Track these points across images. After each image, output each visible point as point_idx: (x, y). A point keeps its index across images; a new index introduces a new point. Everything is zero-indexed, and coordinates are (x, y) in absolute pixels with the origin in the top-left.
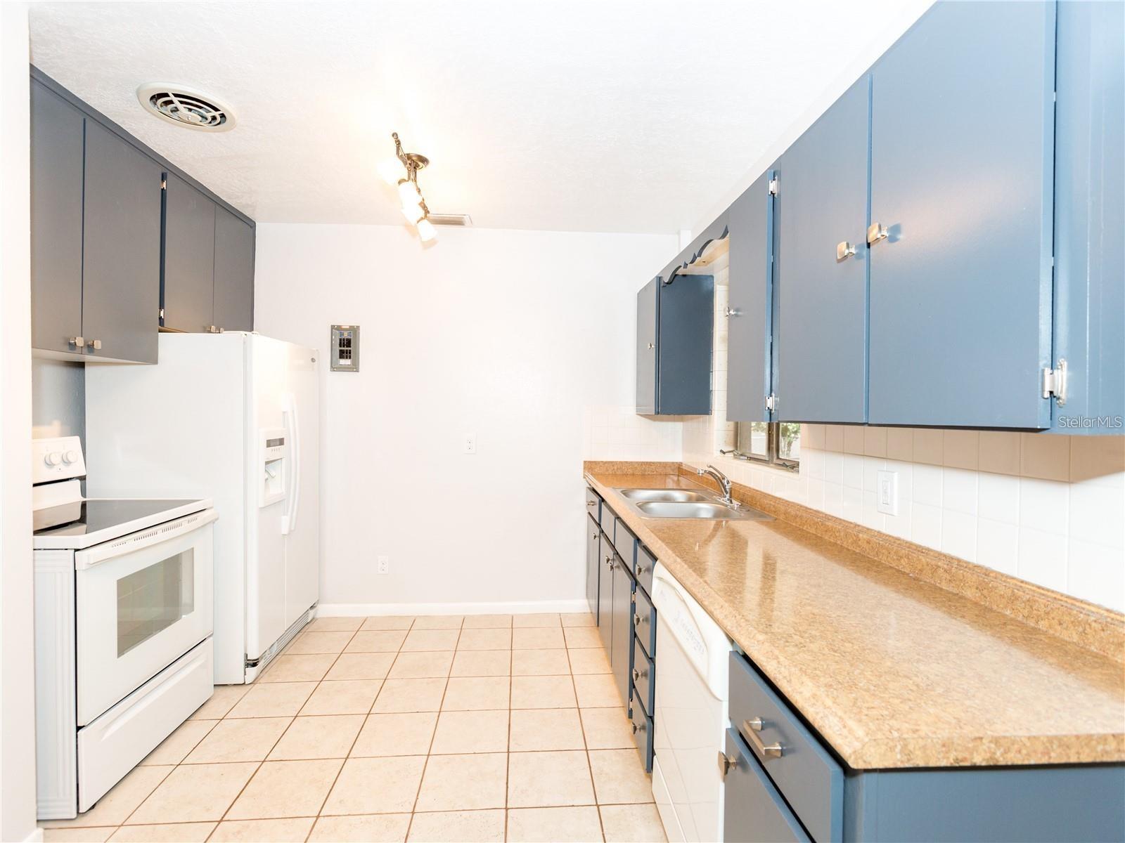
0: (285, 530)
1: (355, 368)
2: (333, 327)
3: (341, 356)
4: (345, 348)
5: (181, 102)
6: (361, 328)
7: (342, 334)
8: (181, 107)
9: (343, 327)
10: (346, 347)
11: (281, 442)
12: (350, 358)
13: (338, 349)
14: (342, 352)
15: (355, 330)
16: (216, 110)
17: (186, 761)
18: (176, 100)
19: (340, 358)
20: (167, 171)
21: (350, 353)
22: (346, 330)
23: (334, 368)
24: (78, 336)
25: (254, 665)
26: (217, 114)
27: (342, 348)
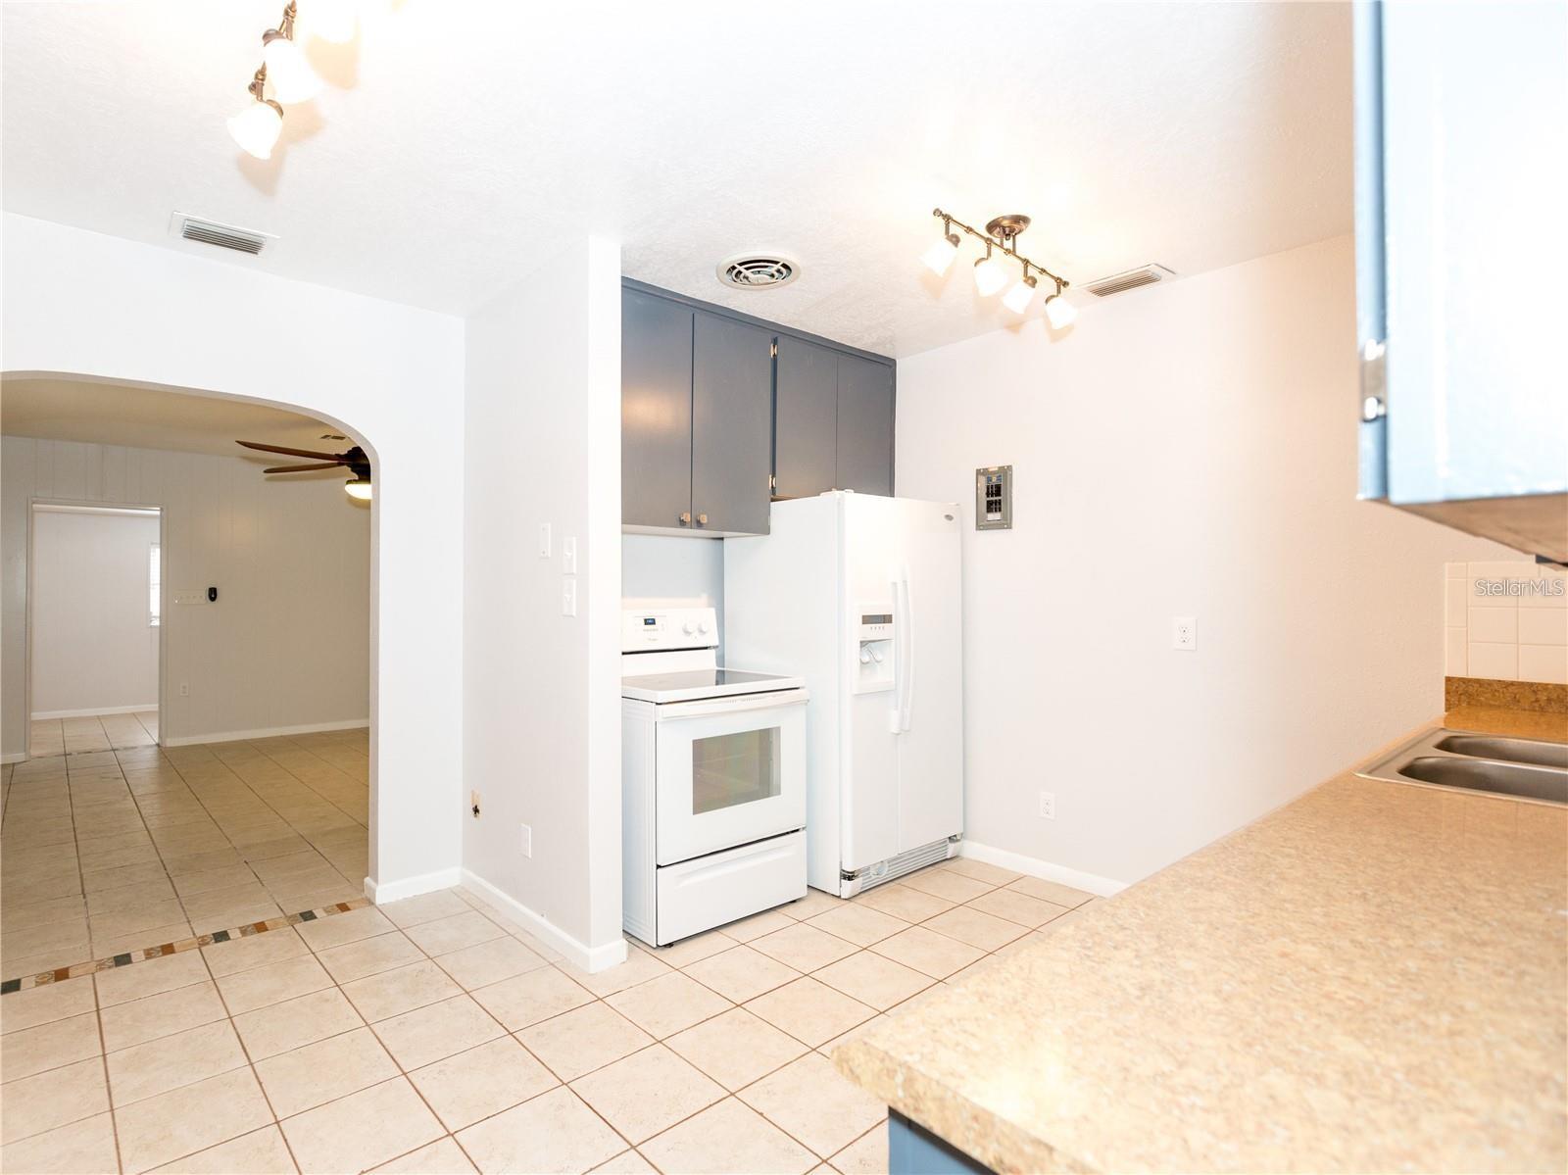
0: (894, 729)
1: (1006, 524)
2: (978, 472)
3: (989, 510)
4: (994, 498)
5: (747, 269)
6: (1014, 468)
7: (989, 480)
8: (748, 273)
9: (990, 470)
10: (995, 495)
11: (886, 619)
12: (1000, 510)
13: (984, 499)
14: (989, 504)
15: (1005, 472)
16: (777, 263)
17: (750, 944)
18: (741, 268)
19: (988, 512)
20: (777, 334)
21: (1000, 504)
22: (994, 473)
23: (981, 525)
24: (686, 512)
25: (850, 878)
26: (778, 266)
27: (991, 499)
